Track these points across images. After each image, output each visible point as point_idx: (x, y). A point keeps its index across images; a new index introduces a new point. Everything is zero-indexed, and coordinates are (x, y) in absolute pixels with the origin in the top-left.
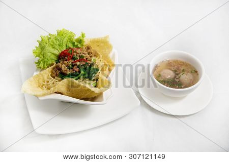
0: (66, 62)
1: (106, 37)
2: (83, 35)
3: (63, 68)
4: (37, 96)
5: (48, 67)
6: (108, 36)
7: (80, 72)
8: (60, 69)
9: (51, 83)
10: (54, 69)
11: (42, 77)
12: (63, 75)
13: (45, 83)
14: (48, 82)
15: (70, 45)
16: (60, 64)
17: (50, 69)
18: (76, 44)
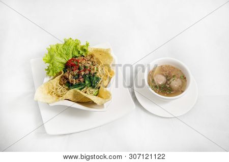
0: (72, 72)
1: (108, 50)
2: (87, 45)
3: (70, 78)
4: (48, 104)
5: (57, 76)
6: (110, 49)
7: (84, 82)
8: (67, 79)
9: (59, 90)
10: (61, 77)
11: (51, 85)
12: (70, 85)
13: (54, 91)
14: (57, 89)
15: (76, 54)
16: (67, 74)
17: (59, 77)
18: (81, 52)
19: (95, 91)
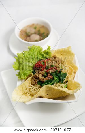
0: (41, 72)
1: (69, 48)
2: (49, 48)
3: (40, 77)
4: (24, 103)
5: (28, 78)
6: (70, 46)
7: (53, 78)
8: (38, 78)
9: (32, 90)
10: (32, 78)
11: (24, 86)
12: (41, 83)
13: (28, 91)
14: (30, 89)
15: (40, 57)
16: (37, 74)
17: (30, 78)
18: (45, 55)
19: (64, 85)
